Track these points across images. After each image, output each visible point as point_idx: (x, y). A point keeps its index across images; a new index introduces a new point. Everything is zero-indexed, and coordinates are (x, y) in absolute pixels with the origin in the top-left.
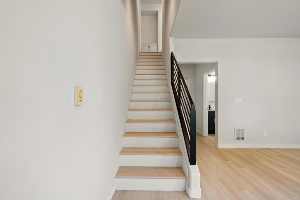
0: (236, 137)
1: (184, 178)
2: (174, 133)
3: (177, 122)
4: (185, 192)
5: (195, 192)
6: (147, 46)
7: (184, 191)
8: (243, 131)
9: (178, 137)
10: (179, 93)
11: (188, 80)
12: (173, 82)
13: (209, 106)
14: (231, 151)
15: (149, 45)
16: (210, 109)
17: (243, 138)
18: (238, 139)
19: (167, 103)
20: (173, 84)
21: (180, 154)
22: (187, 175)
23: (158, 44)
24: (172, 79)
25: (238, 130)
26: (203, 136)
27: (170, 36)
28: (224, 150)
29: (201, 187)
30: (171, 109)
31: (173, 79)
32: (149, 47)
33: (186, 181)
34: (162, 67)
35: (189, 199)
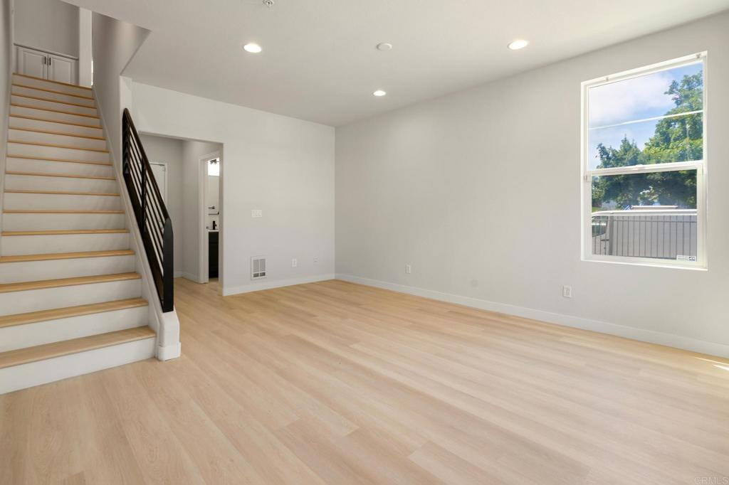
0: (253, 273)
1: (152, 336)
2: (133, 273)
3: (138, 253)
4: (155, 358)
5: (172, 350)
6: (39, 57)
7: (152, 358)
8: (263, 261)
9: (141, 278)
10: (143, 198)
11: (166, 166)
12: (127, 172)
13: (214, 222)
14: (244, 298)
15: (46, 55)
16: (214, 229)
17: (264, 274)
18: (256, 275)
19: (114, 217)
20: (127, 177)
21: (145, 304)
22: (158, 331)
23: (78, 60)
24: (126, 167)
25: (256, 262)
26: (198, 283)
27: (121, 74)
28: (232, 297)
29: (180, 341)
30: (124, 229)
31: (129, 155)
32: (47, 61)
33: (156, 340)
34: (98, 133)
35: (161, 363)
